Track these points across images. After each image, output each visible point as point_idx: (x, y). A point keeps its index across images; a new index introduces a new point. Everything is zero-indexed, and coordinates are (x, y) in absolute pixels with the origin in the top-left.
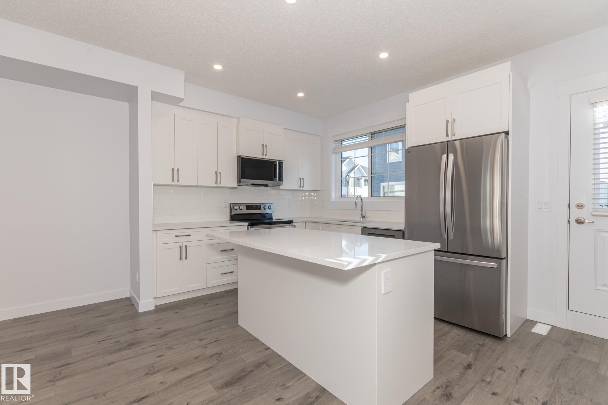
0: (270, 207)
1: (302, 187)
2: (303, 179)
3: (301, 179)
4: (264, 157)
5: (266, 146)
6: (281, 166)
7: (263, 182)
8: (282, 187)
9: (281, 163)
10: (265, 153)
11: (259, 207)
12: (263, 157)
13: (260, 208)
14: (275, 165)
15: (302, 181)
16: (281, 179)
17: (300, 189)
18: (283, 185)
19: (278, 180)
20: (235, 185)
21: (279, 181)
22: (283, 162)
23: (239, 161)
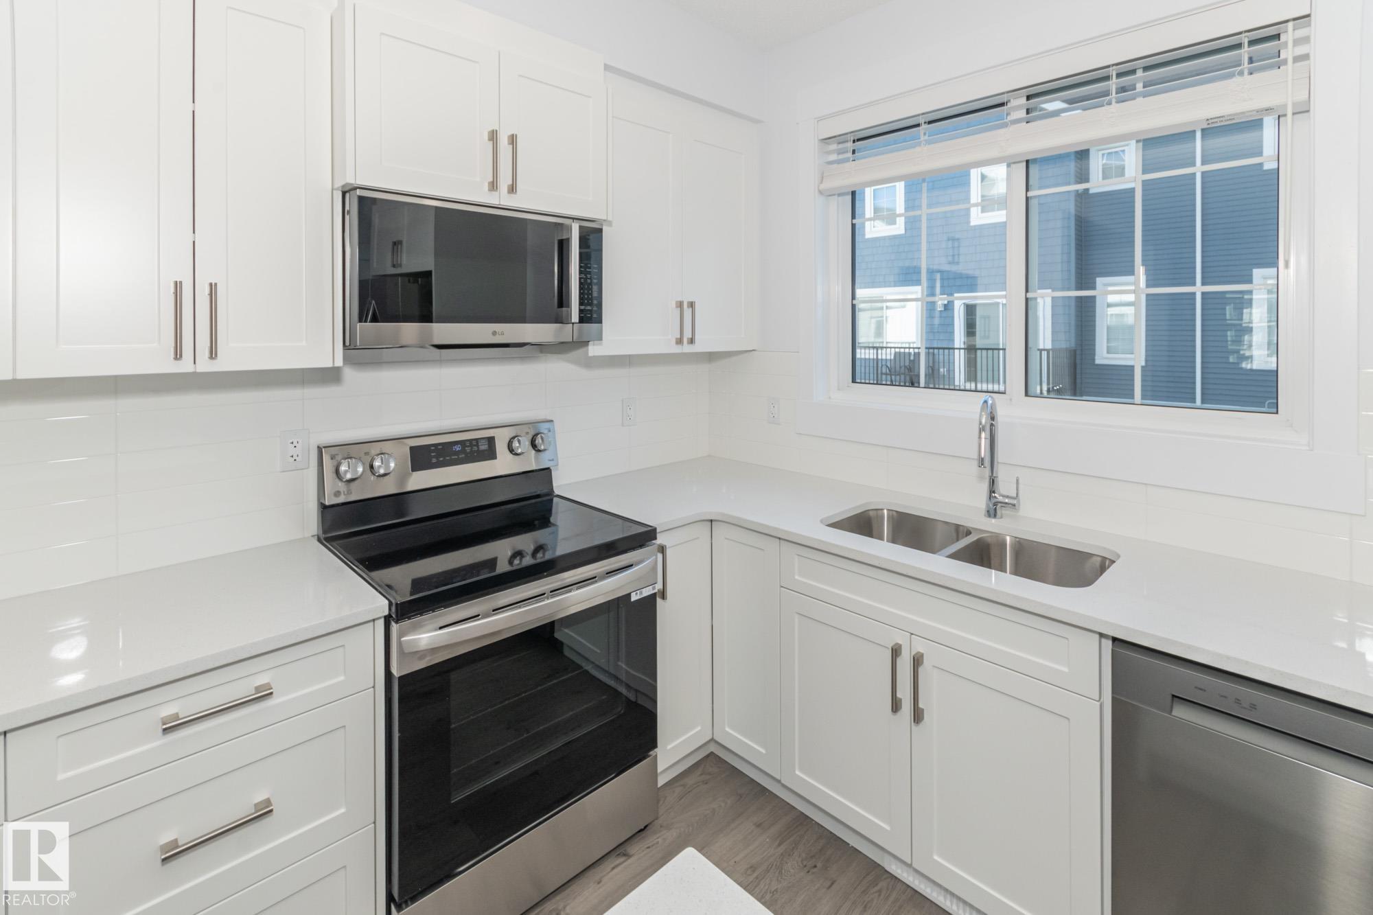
0: (538, 441)
1: (685, 340)
2: (692, 305)
3: (686, 308)
4: (502, 198)
5: (513, 140)
6: (593, 245)
7: (494, 333)
8: (594, 350)
9: (592, 238)
10: (505, 181)
11: (484, 447)
12: (493, 199)
13: (490, 454)
14: (563, 245)
15: (688, 313)
16: (591, 313)
17: (677, 349)
18: (600, 339)
19: (575, 317)
20: (329, 353)
21: (581, 320)
22: (600, 231)
23: (347, 217)
